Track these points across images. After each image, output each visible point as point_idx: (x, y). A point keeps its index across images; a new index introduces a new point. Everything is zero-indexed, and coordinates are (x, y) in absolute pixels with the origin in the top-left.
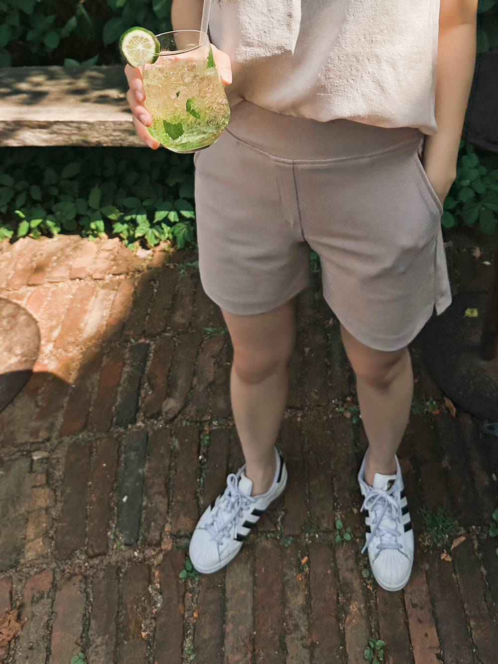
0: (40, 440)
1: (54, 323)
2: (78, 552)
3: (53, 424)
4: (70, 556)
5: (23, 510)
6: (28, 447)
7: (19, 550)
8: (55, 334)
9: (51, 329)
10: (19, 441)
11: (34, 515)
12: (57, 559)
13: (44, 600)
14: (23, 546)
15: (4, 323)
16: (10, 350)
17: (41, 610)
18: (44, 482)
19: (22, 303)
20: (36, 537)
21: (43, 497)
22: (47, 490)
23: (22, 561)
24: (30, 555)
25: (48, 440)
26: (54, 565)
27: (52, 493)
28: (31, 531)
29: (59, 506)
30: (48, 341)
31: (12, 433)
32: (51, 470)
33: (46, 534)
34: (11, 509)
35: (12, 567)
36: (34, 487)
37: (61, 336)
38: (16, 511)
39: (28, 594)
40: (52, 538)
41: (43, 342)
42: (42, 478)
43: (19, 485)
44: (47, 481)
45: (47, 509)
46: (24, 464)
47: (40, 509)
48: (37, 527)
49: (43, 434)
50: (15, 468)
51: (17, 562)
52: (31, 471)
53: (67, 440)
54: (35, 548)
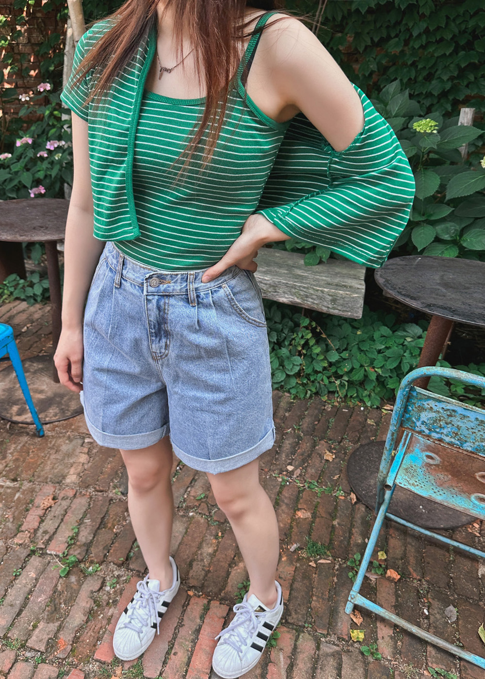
2: (92, 486)
4: (87, 487)
5: (71, 461)
6: (84, 435)
7: (64, 477)
10: (81, 431)
11: (76, 464)
12: (80, 487)
13: (68, 500)
14: (66, 476)
17: (65, 504)
18: (86, 451)
20: (74, 474)
21: (83, 458)
22: (87, 456)
23: (63, 482)
24: (68, 480)
26: (78, 488)
27: (88, 458)
28: (72, 471)
29: (90, 464)
31: (79, 427)
32: (91, 448)
33: (79, 474)
34: (66, 459)
35: (58, 483)
36: (81, 453)
38: (68, 460)
39: (62, 495)
40: (81, 477)
42: (86, 450)
43: (74, 450)
44: (88, 452)
45: (83, 464)
46: (80, 441)
47: (80, 463)
48: (76, 470)
50: (74, 442)
51: (61, 481)
52: (82, 445)
54: (72, 478)
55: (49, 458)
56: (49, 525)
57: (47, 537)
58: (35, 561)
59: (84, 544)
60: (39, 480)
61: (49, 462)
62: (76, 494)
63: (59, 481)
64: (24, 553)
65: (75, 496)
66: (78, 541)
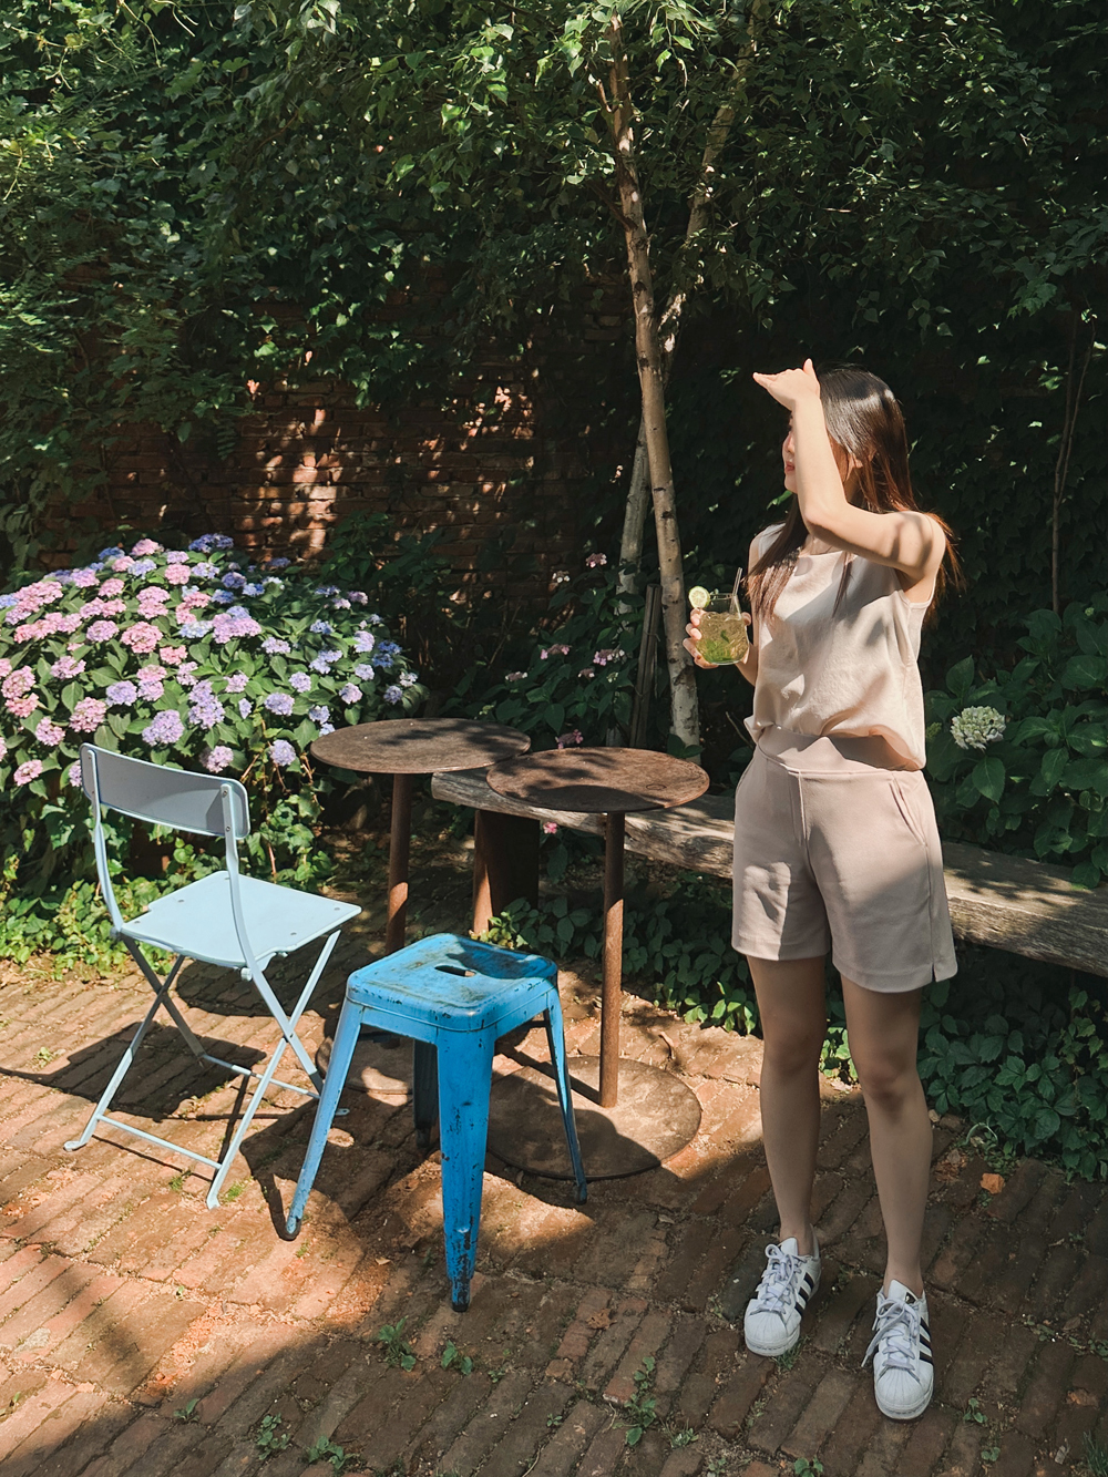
0: (670, 1207)
1: (717, 1118)
2: (675, 1300)
3: (686, 1200)
4: (668, 1300)
5: (637, 1251)
6: (658, 1209)
7: (626, 1278)
8: (715, 1128)
9: (713, 1123)
10: (651, 1201)
11: (646, 1258)
12: (654, 1298)
13: (635, 1317)
14: (629, 1276)
15: (671, 1099)
16: (668, 1123)
17: (631, 1322)
18: (663, 1238)
19: (694, 1090)
20: (643, 1274)
21: (658, 1249)
22: (664, 1246)
23: (625, 1286)
24: (633, 1285)
25: (678, 1210)
26: (651, 1300)
28: (639, 1269)
29: (670, 1261)
30: (706, 1132)
31: (647, 1192)
32: (672, 1235)
33: (651, 1276)
34: (628, 1246)
35: (615, 1287)
36: (653, 1239)
37: (719, 1132)
38: (631, 1250)
39: (622, 1308)
40: (656, 1281)
41: (700, 1131)
42: (662, 1235)
43: (641, 1232)
44: (667, 1239)
45: (658, 1259)
46: (650, 1219)
47: (653, 1256)
48: (646, 1267)
49: (674, 1204)
50: (640, 1219)
51: (621, 1285)
52: (654, 1227)
53: (694, 1216)
54: (639, 1282)
55: (597, 1240)
56: (605, 1353)
57: (602, 1372)
58: (584, 1410)
59: (666, 1393)
60: (581, 1278)
61: (597, 1249)
62: (647, 1310)
63: (617, 1285)
64: (564, 1395)
65: (647, 1311)
66: (655, 1385)
